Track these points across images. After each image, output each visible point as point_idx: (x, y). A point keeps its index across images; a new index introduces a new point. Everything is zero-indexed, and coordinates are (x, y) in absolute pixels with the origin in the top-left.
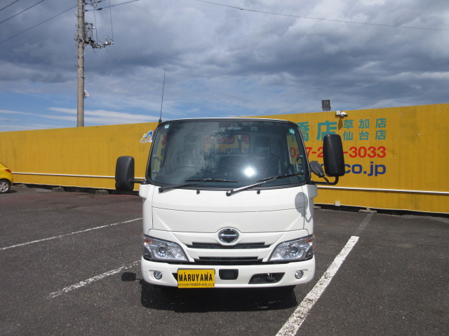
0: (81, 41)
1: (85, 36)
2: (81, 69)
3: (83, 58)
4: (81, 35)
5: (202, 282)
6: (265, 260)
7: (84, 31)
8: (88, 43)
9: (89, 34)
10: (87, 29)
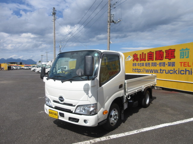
0: (109, 22)
1: (110, 20)
2: (109, 33)
3: (110, 28)
4: (109, 19)
5: (55, 116)
6: (73, 112)
7: (110, 18)
8: (111, 22)
9: (112, 18)
10: (111, 17)
